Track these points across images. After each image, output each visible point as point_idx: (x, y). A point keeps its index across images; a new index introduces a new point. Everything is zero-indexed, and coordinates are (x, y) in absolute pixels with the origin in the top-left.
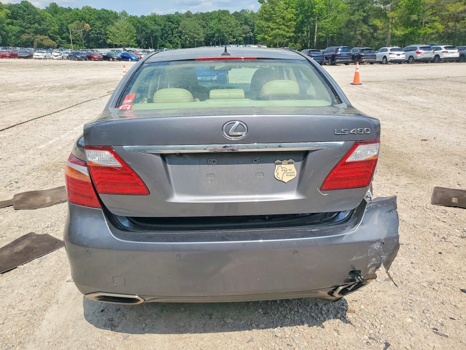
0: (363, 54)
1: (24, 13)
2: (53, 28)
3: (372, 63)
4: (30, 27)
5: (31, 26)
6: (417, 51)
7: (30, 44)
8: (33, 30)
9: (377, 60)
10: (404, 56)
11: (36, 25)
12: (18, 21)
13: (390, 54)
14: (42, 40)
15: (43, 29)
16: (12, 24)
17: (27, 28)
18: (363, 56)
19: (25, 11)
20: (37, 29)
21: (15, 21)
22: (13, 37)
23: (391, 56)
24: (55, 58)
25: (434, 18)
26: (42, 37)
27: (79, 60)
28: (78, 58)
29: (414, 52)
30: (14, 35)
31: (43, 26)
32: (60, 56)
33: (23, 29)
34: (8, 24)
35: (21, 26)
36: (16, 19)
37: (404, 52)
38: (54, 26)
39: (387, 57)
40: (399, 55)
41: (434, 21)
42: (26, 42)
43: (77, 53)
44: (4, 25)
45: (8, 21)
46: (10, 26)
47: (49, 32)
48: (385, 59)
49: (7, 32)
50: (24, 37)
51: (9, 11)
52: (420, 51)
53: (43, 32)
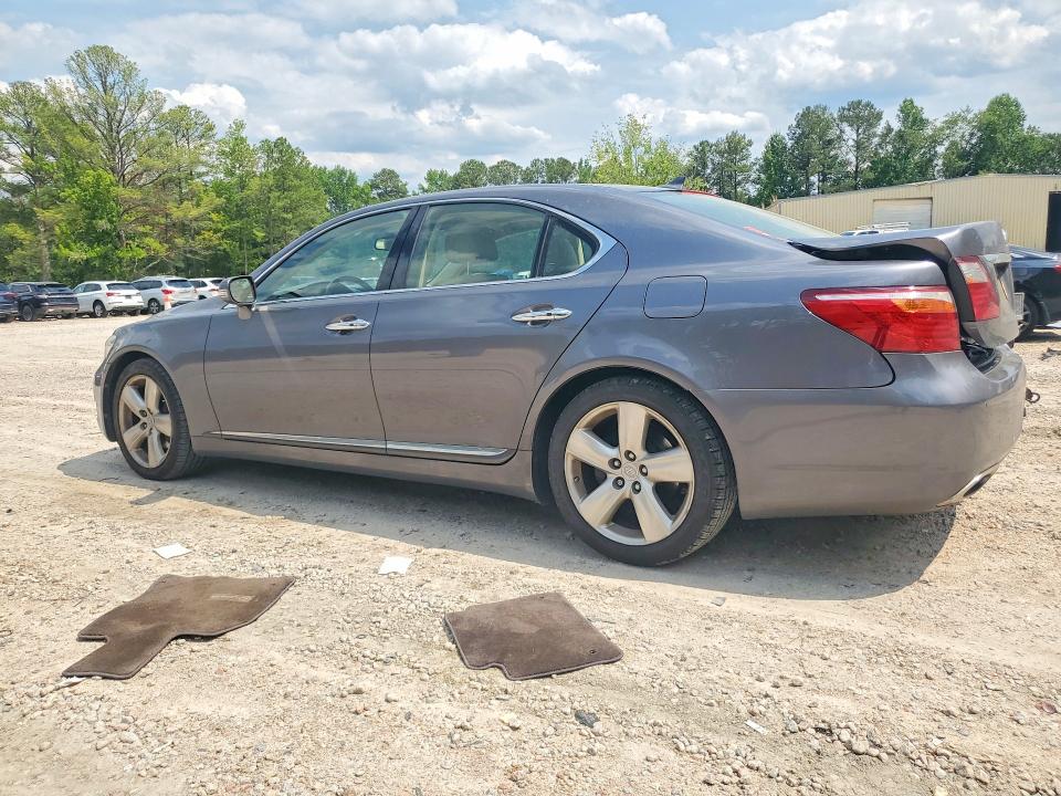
0: (46, 297)
3: (68, 316)
6: (163, 288)
9: (82, 309)
10: (140, 298)
13: (109, 295)
18: (46, 300)
23: (112, 299)
25: (141, 229)
29: (158, 290)
37: (137, 291)
39: (105, 302)
40: (128, 297)
41: (146, 235)
48: (98, 308)
52: (169, 288)
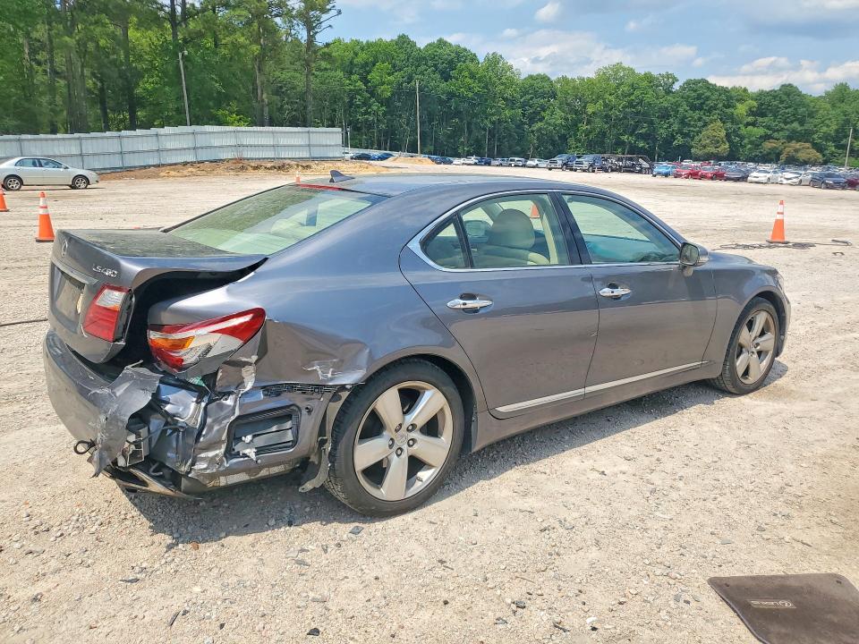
1: (780, 106)
2: (825, 129)
4: (782, 129)
5: (786, 127)
7: (773, 156)
8: (787, 133)
11: (795, 125)
12: (766, 119)
14: (797, 151)
15: (806, 130)
16: (753, 124)
17: (778, 131)
19: (782, 102)
20: (794, 131)
21: (760, 119)
22: (749, 146)
24: (785, 182)
26: (798, 146)
27: (828, 188)
28: (827, 184)
30: (751, 142)
31: (807, 126)
32: (795, 180)
33: (769, 132)
34: (748, 124)
35: (768, 128)
36: (763, 115)
38: (828, 126)
42: (769, 154)
43: (829, 176)
44: (740, 125)
45: (750, 119)
46: (750, 128)
47: (815, 136)
49: (742, 138)
50: (768, 145)
51: (755, 104)
53: (804, 137)
